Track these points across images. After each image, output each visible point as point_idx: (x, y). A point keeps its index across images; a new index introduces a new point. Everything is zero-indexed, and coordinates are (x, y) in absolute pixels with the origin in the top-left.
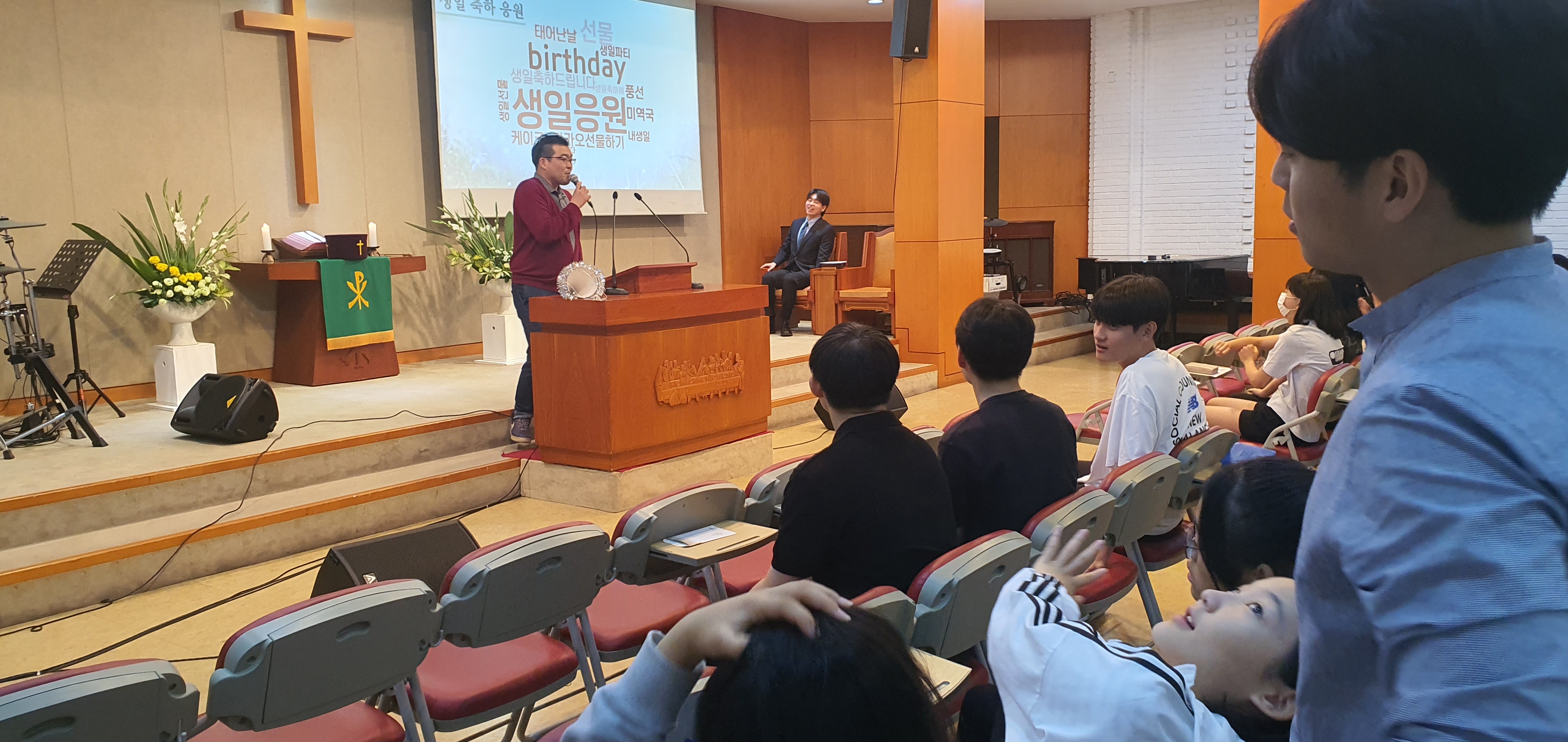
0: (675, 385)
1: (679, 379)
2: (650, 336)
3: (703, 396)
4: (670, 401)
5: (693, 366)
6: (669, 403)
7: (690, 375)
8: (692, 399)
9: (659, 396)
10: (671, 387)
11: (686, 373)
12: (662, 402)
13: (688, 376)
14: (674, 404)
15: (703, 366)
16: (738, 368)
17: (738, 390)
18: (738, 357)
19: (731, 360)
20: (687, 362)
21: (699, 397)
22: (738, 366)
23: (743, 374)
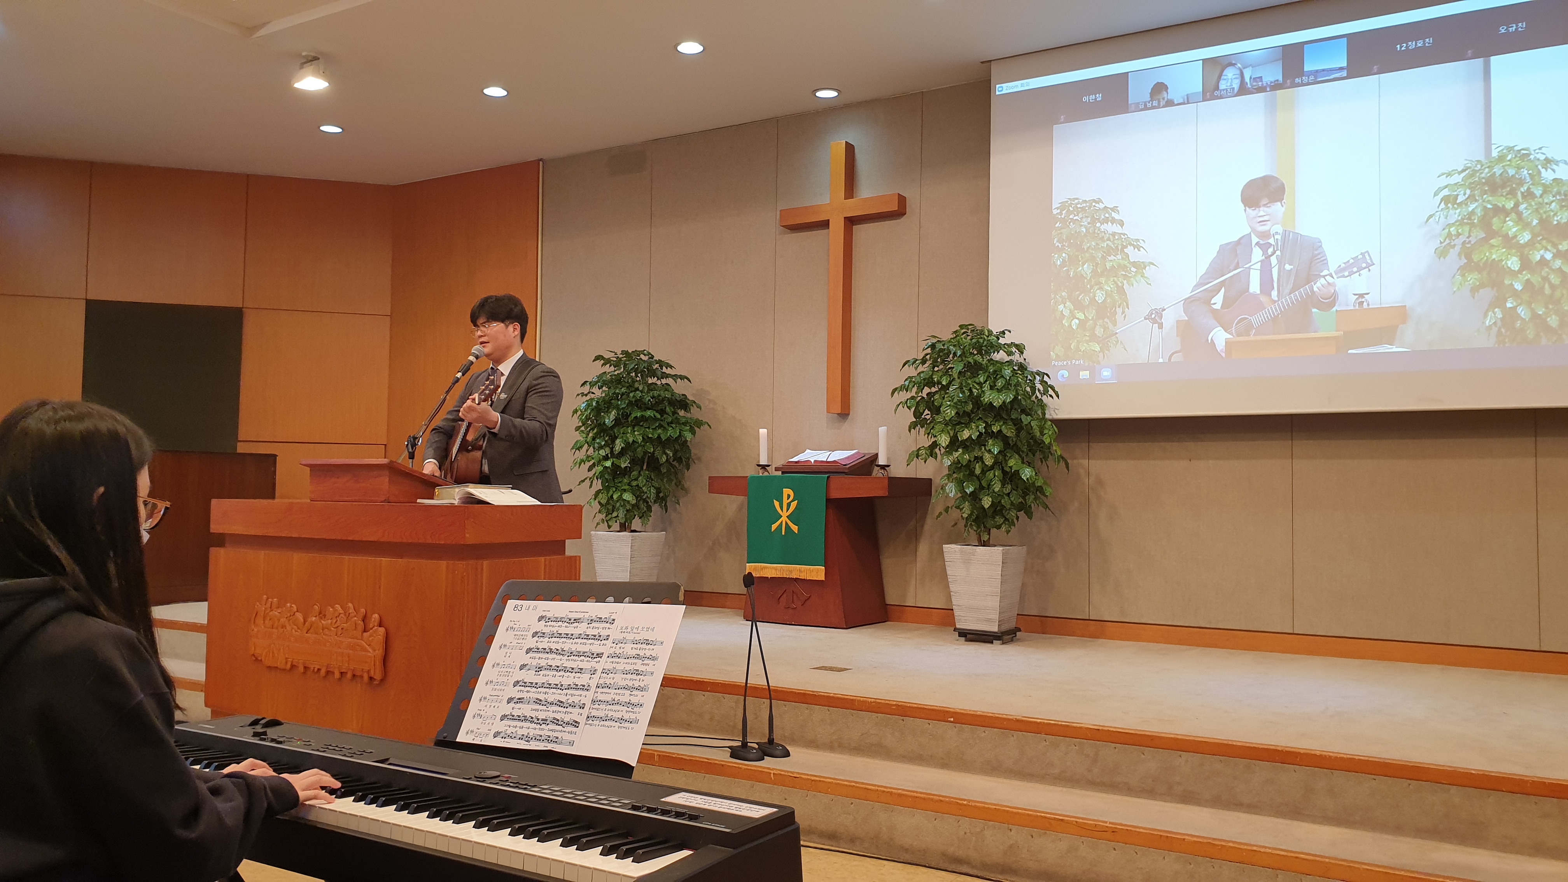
0: (271, 637)
1: (277, 629)
2: (251, 555)
3: (311, 668)
5: (298, 614)
6: (262, 660)
7: (293, 628)
8: (292, 665)
9: (251, 643)
10: (265, 634)
12: (253, 655)
14: (268, 663)
15: (314, 618)
16: (370, 639)
17: (371, 678)
18: (374, 621)
19: (362, 623)
20: (291, 607)
21: (305, 668)
22: (371, 636)
23: (380, 652)
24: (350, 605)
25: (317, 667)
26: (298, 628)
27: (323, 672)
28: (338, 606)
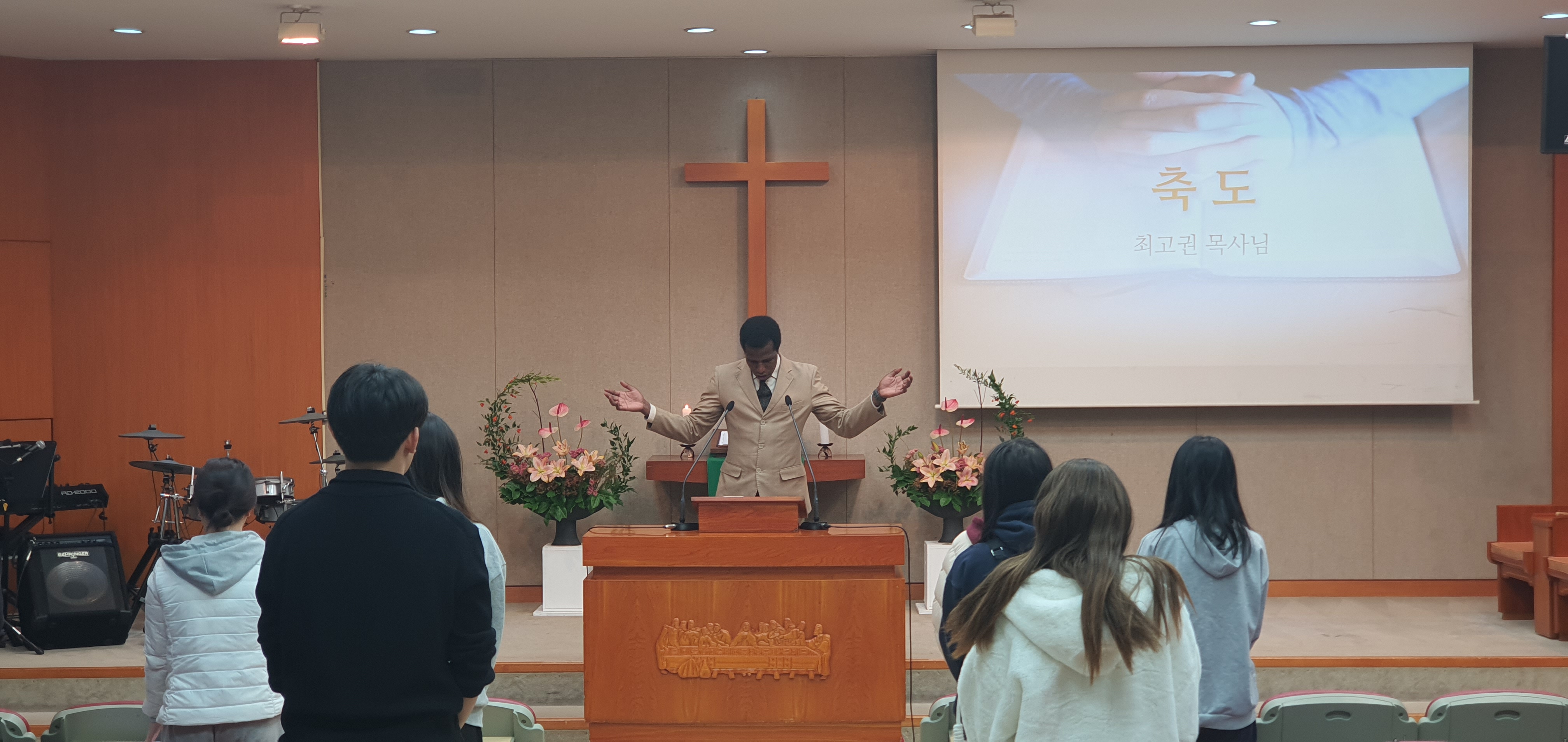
0: (689, 651)
1: (698, 644)
2: (651, 583)
3: (744, 674)
4: (680, 672)
5: (724, 631)
6: (677, 674)
7: (718, 643)
8: (719, 674)
9: (660, 661)
10: (681, 652)
11: (710, 638)
12: (666, 670)
13: (713, 643)
14: (685, 675)
15: (746, 633)
16: (816, 644)
17: (816, 675)
18: (819, 630)
19: (803, 633)
20: (715, 625)
21: (735, 674)
22: (817, 642)
23: (827, 654)
24: (789, 619)
25: (752, 670)
26: (725, 643)
27: (759, 676)
28: (774, 621)
